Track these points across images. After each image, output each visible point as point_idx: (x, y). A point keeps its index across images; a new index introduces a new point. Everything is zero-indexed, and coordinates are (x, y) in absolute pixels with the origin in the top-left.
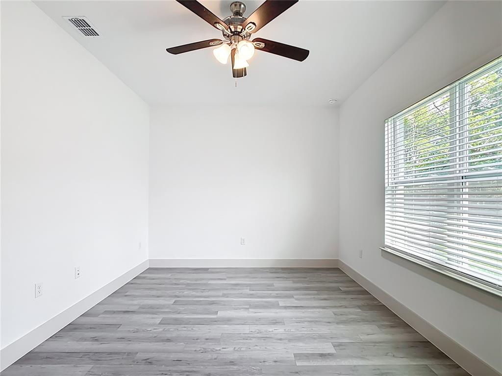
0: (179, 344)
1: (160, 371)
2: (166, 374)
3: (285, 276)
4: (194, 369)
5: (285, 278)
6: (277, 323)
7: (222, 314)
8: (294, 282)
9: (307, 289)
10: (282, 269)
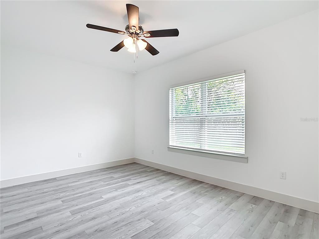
0: (103, 217)
1: (113, 230)
2: (118, 230)
3: (114, 171)
4: (130, 221)
5: (114, 172)
6: (138, 191)
7: (105, 197)
8: (122, 173)
9: (132, 174)
10: (107, 168)
